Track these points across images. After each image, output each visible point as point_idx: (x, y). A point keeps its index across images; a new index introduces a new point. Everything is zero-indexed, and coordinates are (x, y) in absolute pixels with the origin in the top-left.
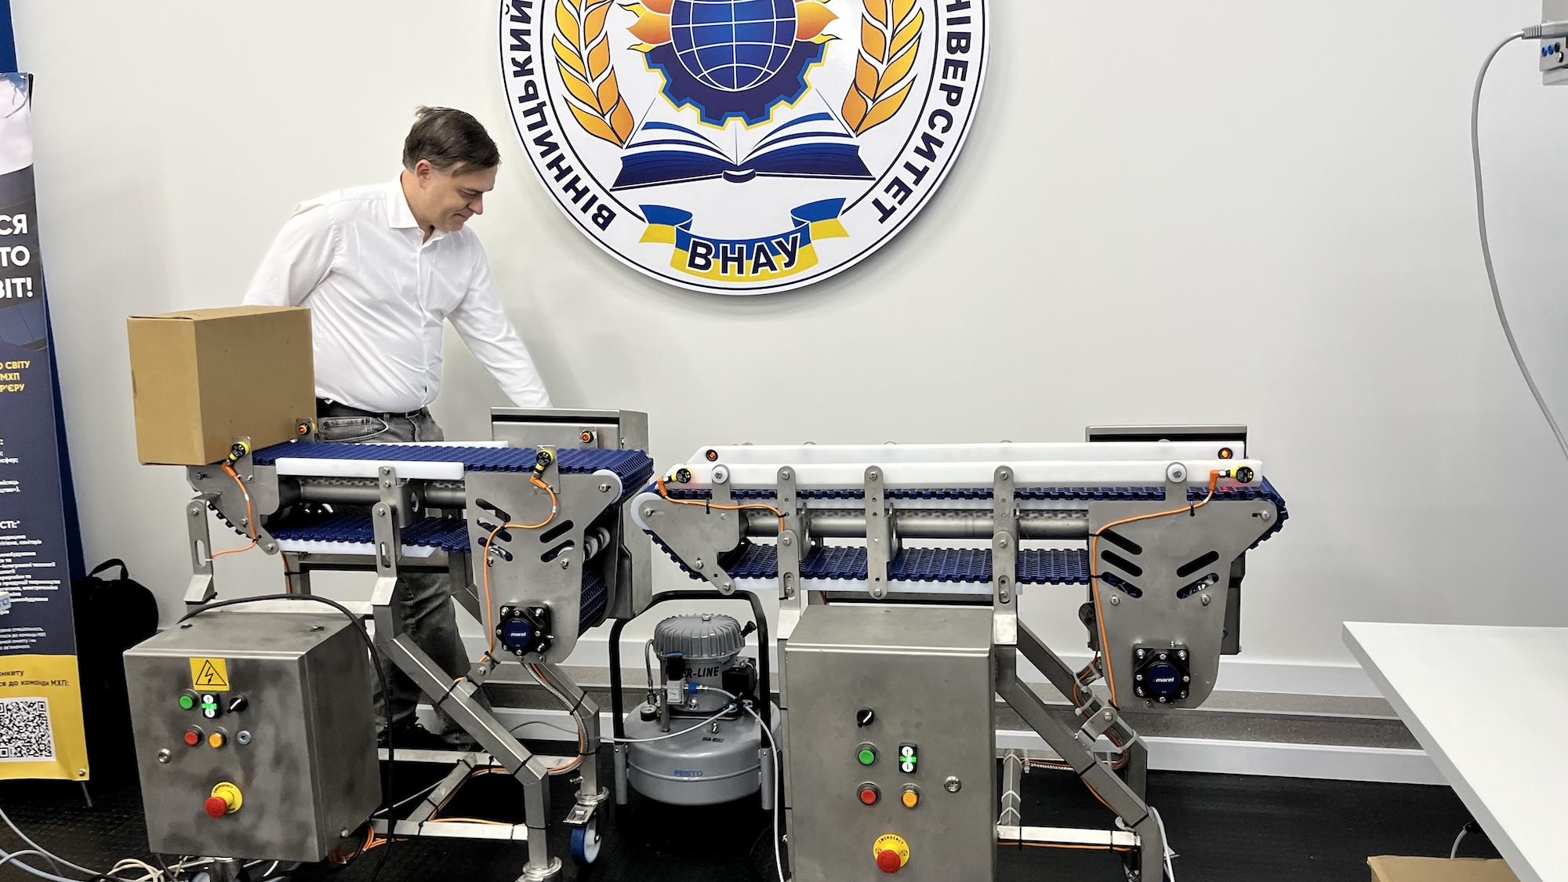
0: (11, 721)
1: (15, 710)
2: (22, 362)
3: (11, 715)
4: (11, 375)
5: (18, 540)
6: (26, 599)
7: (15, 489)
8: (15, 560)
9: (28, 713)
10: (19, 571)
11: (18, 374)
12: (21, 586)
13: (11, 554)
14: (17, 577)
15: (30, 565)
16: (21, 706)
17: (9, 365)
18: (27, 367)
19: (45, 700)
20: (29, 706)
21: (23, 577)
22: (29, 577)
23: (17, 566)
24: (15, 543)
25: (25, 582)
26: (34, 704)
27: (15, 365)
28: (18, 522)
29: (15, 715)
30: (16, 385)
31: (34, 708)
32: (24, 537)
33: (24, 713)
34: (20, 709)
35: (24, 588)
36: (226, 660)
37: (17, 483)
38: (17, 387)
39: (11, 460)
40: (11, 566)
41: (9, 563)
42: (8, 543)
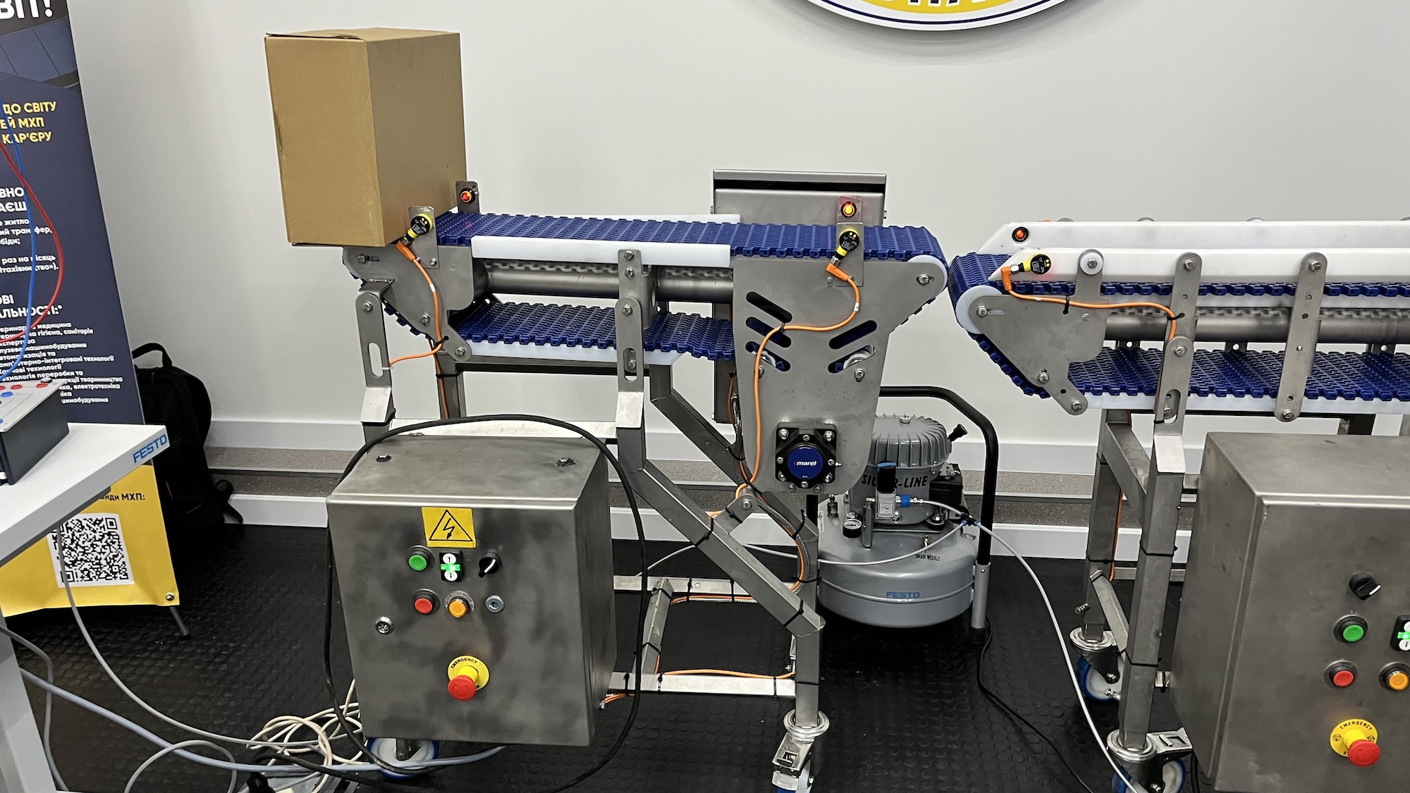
0: (73, 541)
1: (77, 529)
2: (46, 104)
3: (73, 535)
4: (32, 121)
5: (62, 329)
6: (79, 400)
7: (51, 267)
8: (60, 353)
9: (95, 531)
10: (66, 367)
11: (41, 119)
12: (71, 384)
13: (55, 346)
14: (65, 373)
15: (80, 359)
16: (84, 523)
17: (29, 108)
18: (52, 110)
19: (116, 516)
20: (95, 524)
21: (72, 374)
22: (81, 373)
23: (63, 360)
24: (58, 333)
25: (76, 380)
26: (101, 521)
27: (37, 107)
28: (60, 307)
29: (77, 534)
30: (40, 134)
31: (101, 525)
32: (69, 325)
33: (89, 532)
34: (83, 528)
35: (75, 387)
36: (473, 509)
37: (54, 258)
38: (41, 135)
39: (42, 230)
40: (56, 360)
41: (52, 357)
42: (49, 333)
